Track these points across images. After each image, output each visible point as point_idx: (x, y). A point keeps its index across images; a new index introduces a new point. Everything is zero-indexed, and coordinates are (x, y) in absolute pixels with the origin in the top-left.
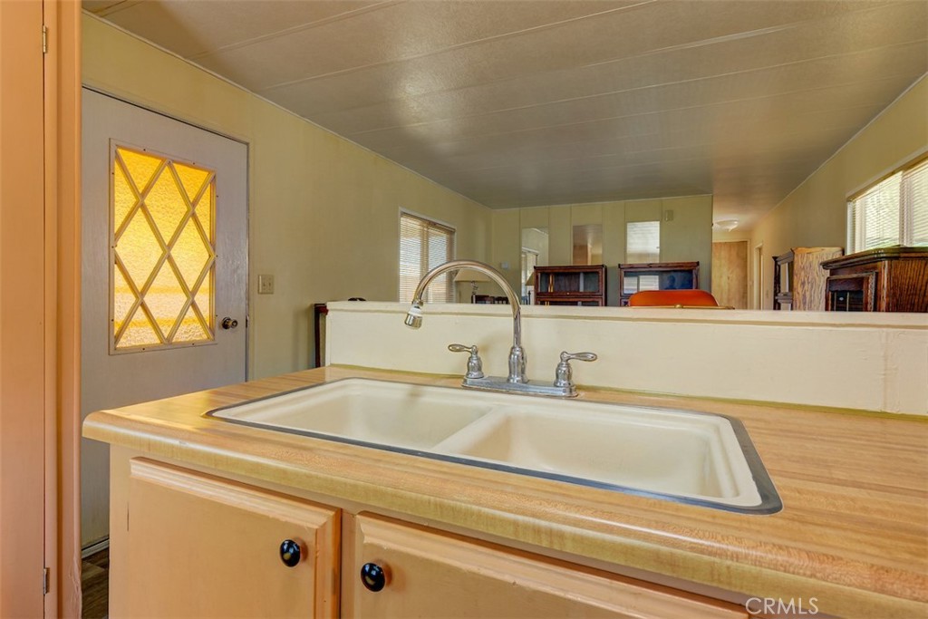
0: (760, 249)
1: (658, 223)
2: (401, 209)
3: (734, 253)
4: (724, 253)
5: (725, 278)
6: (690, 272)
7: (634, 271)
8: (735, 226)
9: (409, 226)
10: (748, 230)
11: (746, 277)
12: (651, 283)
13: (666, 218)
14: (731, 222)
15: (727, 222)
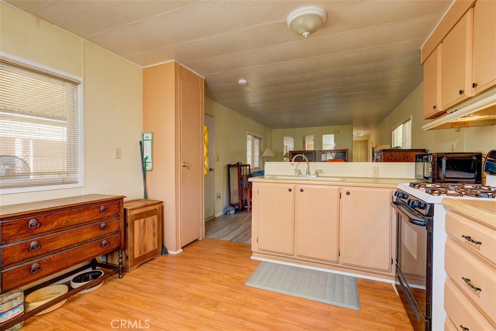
0: (372, 143)
1: (333, 135)
2: (247, 132)
3: (363, 144)
4: (359, 145)
5: (359, 155)
6: (345, 152)
7: (325, 152)
8: (362, 135)
9: (249, 137)
10: (368, 136)
11: (367, 154)
12: (330, 157)
13: (336, 133)
14: (361, 133)
15: (359, 134)
